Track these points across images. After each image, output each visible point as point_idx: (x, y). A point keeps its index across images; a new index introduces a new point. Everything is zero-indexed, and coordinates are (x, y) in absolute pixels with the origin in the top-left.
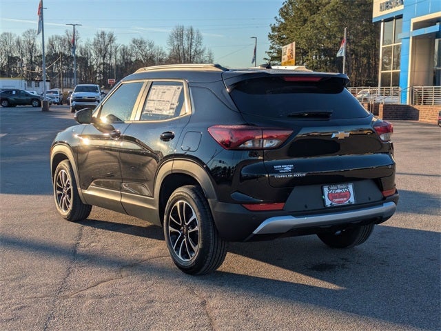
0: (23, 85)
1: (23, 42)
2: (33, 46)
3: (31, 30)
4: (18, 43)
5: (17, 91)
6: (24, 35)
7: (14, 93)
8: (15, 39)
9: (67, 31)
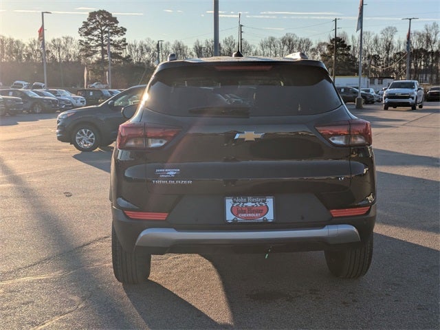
0: (366, 82)
1: (380, 40)
2: (390, 44)
3: (389, 28)
4: (376, 41)
5: (345, 89)
6: (382, 33)
7: (342, 90)
8: (373, 37)
9: (426, 26)
